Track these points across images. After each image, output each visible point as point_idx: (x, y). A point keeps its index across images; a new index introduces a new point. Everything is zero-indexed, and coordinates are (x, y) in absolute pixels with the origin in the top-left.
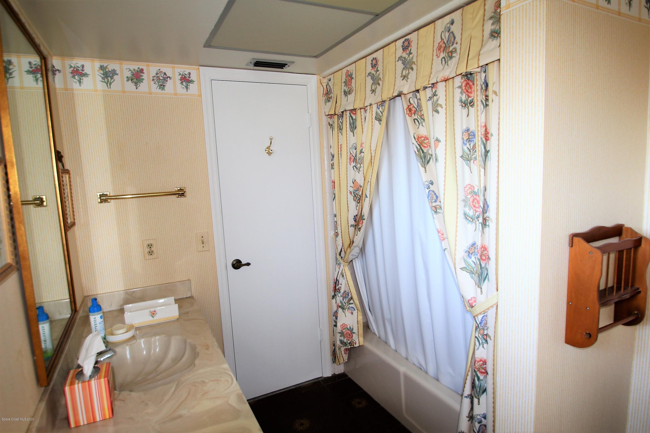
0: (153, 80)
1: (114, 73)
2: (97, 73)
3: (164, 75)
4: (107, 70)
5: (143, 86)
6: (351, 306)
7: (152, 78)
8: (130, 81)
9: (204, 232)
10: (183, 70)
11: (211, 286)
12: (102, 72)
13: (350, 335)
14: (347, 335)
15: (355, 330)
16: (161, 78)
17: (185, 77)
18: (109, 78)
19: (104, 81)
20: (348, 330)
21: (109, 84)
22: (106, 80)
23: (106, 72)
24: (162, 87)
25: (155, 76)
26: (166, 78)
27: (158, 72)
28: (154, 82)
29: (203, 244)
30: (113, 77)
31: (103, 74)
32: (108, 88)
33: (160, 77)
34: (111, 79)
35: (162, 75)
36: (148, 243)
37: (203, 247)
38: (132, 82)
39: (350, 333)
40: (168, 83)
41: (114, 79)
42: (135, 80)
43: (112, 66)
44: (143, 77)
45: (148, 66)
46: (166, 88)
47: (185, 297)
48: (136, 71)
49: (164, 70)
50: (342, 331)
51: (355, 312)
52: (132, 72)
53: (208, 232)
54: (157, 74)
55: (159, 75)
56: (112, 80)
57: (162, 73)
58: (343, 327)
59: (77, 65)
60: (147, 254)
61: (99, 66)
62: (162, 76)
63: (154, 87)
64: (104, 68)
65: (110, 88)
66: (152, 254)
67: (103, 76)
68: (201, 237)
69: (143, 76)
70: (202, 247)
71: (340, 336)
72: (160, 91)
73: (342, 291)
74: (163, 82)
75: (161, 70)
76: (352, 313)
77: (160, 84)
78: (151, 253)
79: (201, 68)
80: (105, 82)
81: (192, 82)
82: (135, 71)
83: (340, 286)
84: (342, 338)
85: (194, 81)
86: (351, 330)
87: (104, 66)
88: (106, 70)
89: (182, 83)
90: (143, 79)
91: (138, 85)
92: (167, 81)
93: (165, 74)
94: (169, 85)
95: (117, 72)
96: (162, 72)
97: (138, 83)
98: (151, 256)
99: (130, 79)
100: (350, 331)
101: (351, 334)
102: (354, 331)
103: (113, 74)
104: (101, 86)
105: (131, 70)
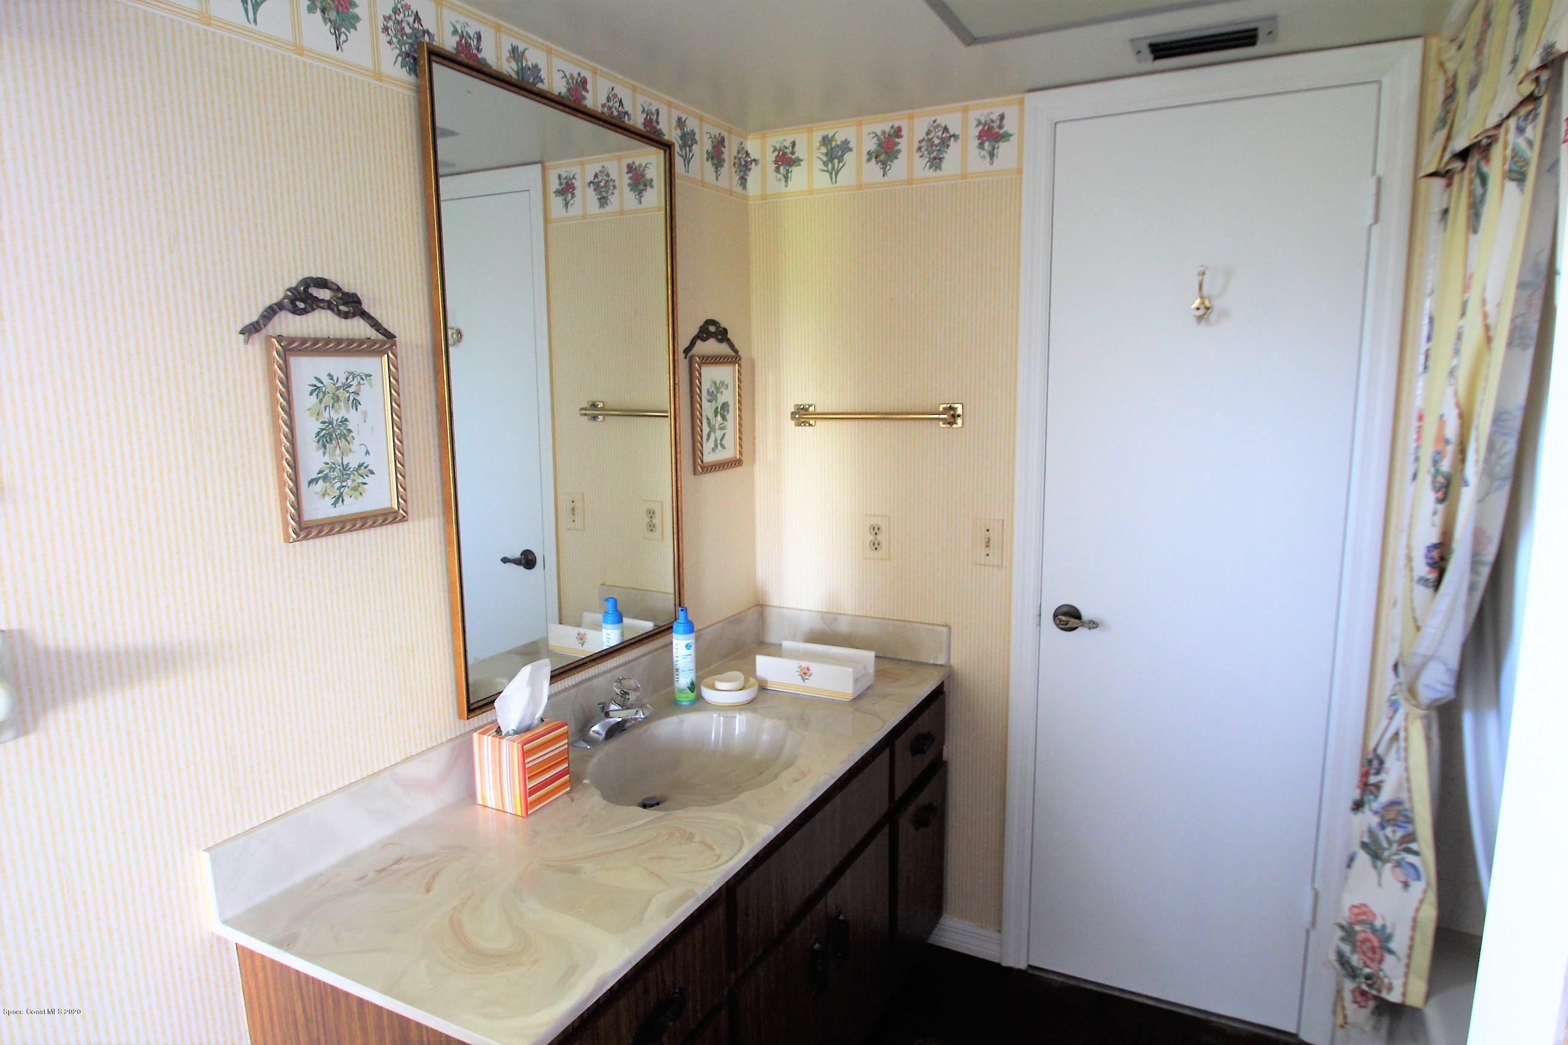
0: (919, 149)
1: (845, 147)
2: (816, 154)
3: (943, 134)
4: (833, 144)
5: (898, 168)
6: (1410, 858)
7: (916, 145)
8: (874, 160)
9: (994, 520)
10: (986, 111)
11: (996, 654)
12: (824, 150)
13: (1373, 950)
14: (1364, 948)
15: (1399, 943)
16: (937, 141)
17: (990, 129)
18: (836, 161)
19: (826, 168)
20: (1374, 931)
21: (834, 173)
22: (830, 166)
23: (832, 148)
24: (936, 162)
25: (923, 140)
26: (947, 138)
27: (931, 128)
28: (921, 154)
29: (987, 548)
30: (842, 156)
31: (826, 155)
32: (832, 183)
33: (934, 139)
34: (839, 163)
35: (940, 134)
36: (872, 523)
37: (988, 555)
38: (877, 162)
39: (1376, 943)
40: (949, 151)
41: (844, 162)
42: (883, 157)
43: (843, 132)
44: (899, 147)
45: (911, 117)
46: (943, 165)
47: (931, 662)
48: (887, 135)
49: (942, 121)
50: (1351, 924)
51: (1417, 887)
52: (878, 140)
53: (1003, 521)
54: (928, 134)
55: (933, 134)
56: (841, 164)
57: (940, 128)
58: (1358, 914)
59: (785, 143)
60: (868, 545)
61: (820, 139)
62: (938, 137)
63: (920, 163)
64: (829, 141)
65: (836, 182)
66: (878, 549)
67: (825, 159)
68: (984, 530)
69: (898, 144)
70: (984, 555)
71: (1343, 939)
72: (931, 173)
73: (1385, 796)
74: (939, 150)
75: (938, 122)
76: (1406, 885)
77: (932, 156)
78: (876, 545)
79: (1029, 97)
80: (827, 171)
81: (1006, 137)
82: (885, 136)
83: (1382, 777)
84: (1346, 948)
85: (1011, 135)
86: (1384, 937)
87: (830, 136)
88: (831, 145)
89: (981, 146)
90: (899, 151)
91: (888, 167)
92: (948, 146)
93: (946, 129)
94: (952, 156)
95: (851, 145)
96: (938, 126)
97: (887, 161)
98: (876, 552)
99: (874, 155)
100: (1380, 941)
101: (1378, 950)
102: (1392, 945)
103: (843, 151)
104: (822, 180)
105: (877, 135)
